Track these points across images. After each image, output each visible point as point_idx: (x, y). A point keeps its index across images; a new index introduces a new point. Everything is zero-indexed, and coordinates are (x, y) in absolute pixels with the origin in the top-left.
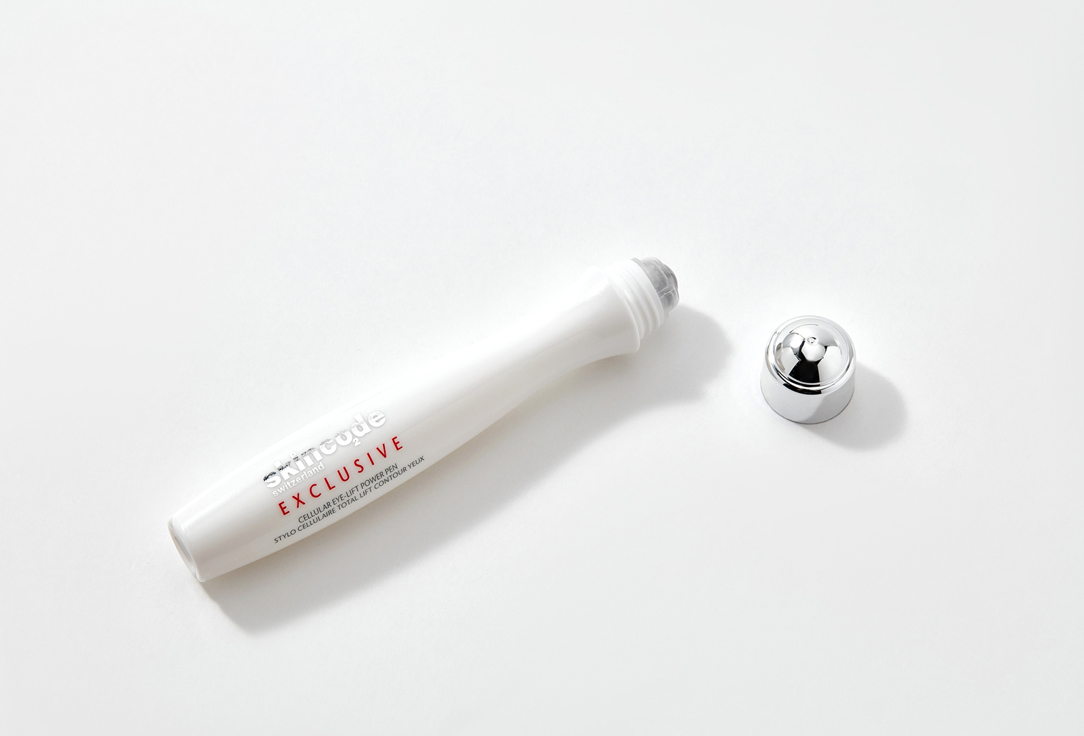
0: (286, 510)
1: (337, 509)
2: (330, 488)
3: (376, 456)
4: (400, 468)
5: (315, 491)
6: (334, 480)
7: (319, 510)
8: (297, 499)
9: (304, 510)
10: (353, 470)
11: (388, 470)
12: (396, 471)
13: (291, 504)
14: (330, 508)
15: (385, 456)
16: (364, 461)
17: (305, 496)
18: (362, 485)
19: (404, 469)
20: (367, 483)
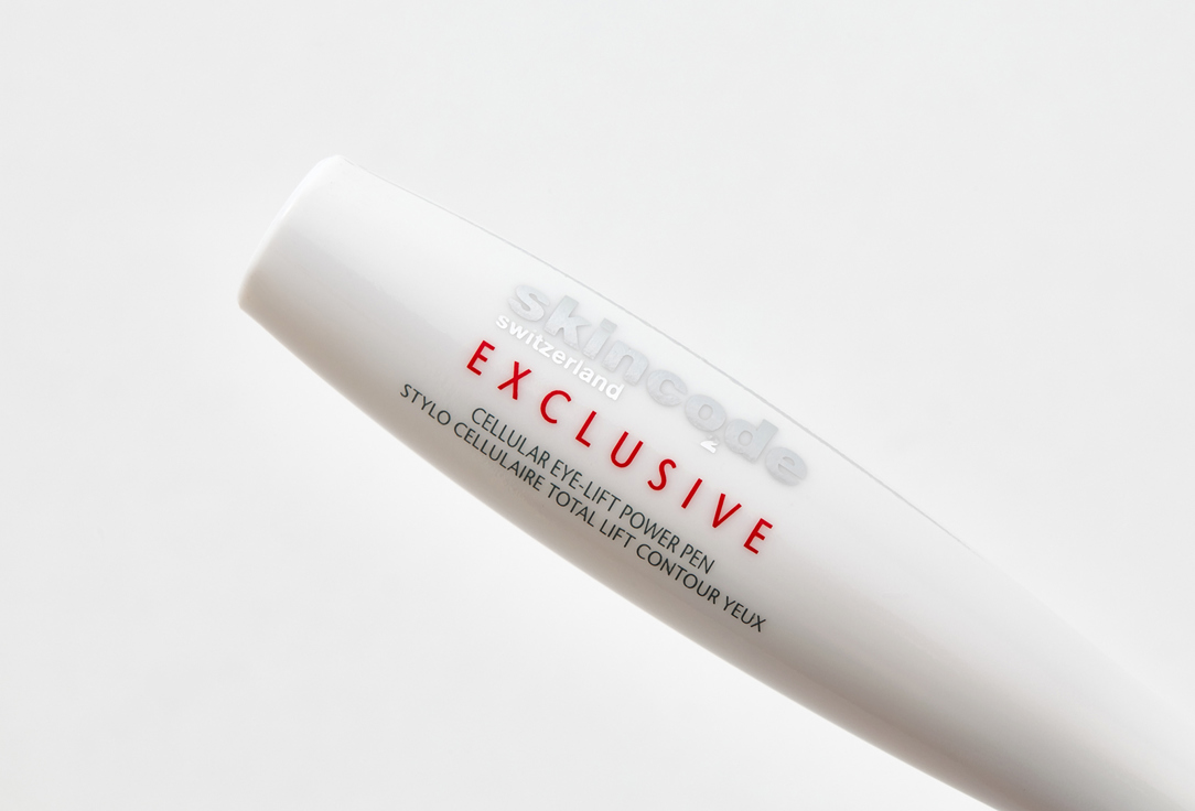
0: (479, 364)
1: (546, 487)
2: (579, 438)
3: (705, 504)
4: (709, 580)
5: (555, 406)
6: (602, 436)
7: (521, 441)
8: (518, 375)
9: (501, 404)
10: (646, 467)
11: (691, 552)
12: (700, 573)
13: (498, 367)
14: (538, 469)
15: (716, 523)
16: (679, 483)
17: (532, 389)
18: (628, 511)
19: (713, 595)
20: (638, 520)
